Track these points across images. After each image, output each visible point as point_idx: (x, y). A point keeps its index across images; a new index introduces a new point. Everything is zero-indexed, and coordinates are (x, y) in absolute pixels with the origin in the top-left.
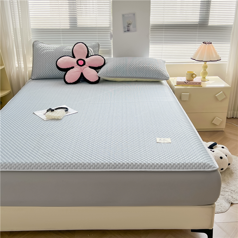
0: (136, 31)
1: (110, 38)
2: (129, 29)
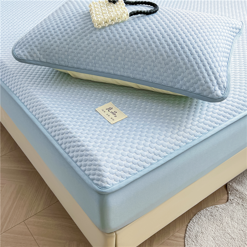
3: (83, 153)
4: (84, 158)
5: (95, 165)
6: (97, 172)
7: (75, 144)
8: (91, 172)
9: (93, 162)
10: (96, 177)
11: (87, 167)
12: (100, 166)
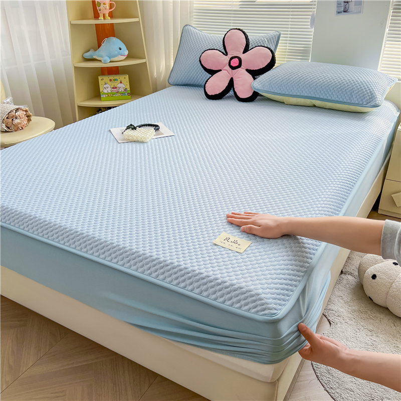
0: (360, 12)
1: (311, 24)
2: (347, 8)
3: (229, 289)
4: (233, 294)
5: (252, 296)
6: (259, 302)
7: (213, 283)
8: (251, 305)
9: (248, 294)
10: (259, 308)
11: (243, 302)
12: (258, 295)
